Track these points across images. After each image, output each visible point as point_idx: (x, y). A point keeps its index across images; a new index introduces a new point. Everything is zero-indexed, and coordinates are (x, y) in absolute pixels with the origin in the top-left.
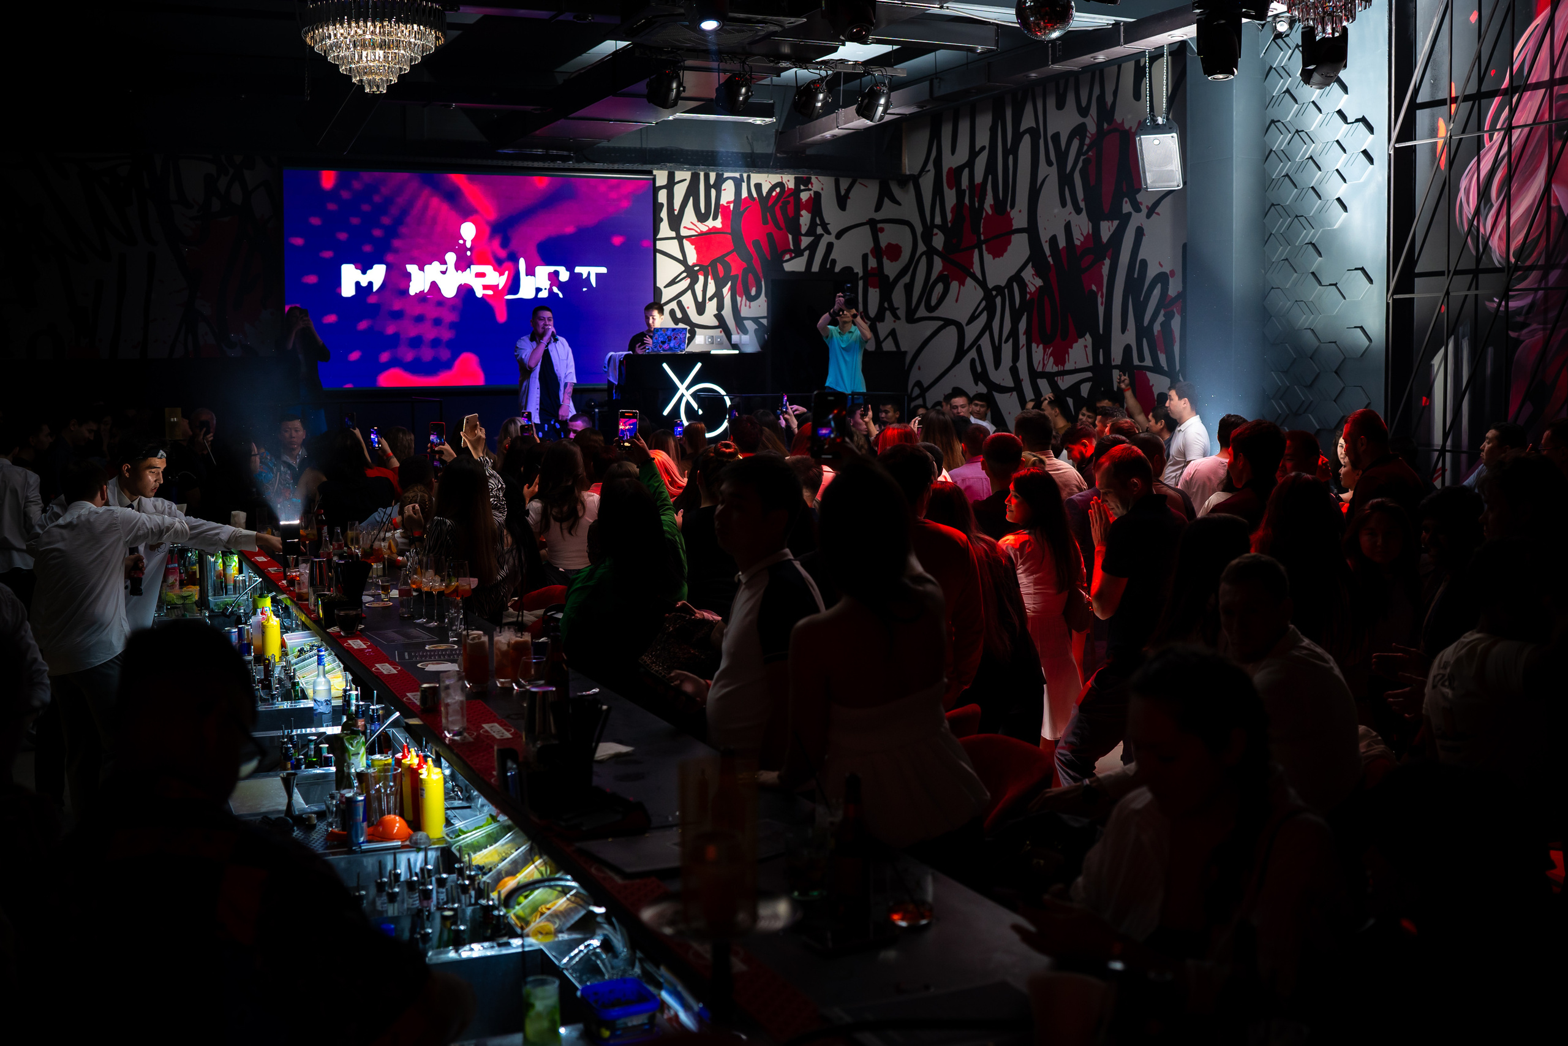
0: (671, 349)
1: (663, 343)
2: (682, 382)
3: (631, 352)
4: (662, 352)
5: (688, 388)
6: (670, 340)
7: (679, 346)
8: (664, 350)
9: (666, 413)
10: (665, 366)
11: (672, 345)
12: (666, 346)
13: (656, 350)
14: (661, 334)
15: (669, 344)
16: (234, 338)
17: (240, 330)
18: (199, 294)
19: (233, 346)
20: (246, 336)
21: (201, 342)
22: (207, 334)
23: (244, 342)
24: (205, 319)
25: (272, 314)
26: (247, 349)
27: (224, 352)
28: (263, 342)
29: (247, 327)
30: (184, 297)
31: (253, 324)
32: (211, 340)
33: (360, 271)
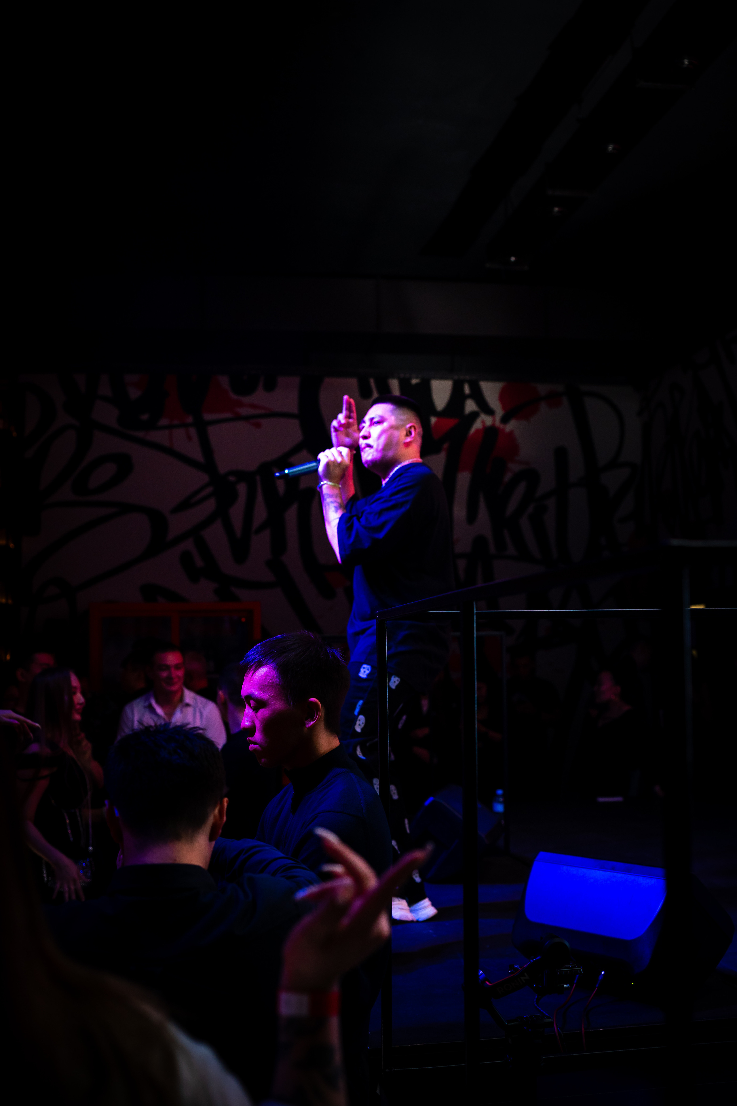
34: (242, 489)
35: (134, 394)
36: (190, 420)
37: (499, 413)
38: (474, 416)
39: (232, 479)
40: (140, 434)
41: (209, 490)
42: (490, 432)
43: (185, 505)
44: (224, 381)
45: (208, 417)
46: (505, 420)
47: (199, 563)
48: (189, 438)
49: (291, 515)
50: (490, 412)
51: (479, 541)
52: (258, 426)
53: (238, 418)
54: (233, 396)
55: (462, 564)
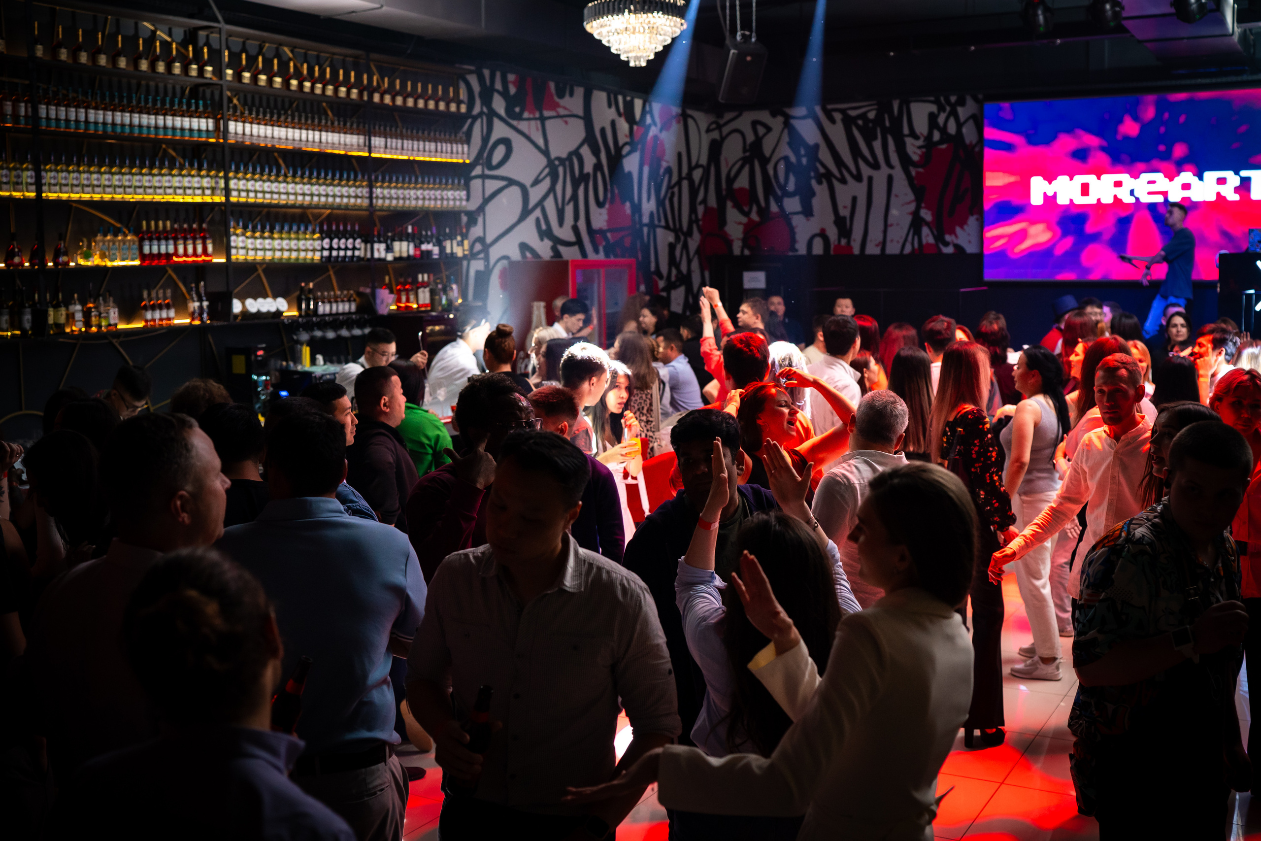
1: (1259, 242)
4: (1258, 251)
13: (1253, 249)
16: (948, 238)
17: (953, 232)
18: (923, 205)
19: (947, 244)
20: (956, 236)
21: (924, 242)
22: (928, 235)
23: (956, 241)
24: (927, 224)
25: (977, 219)
26: (957, 247)
27: (940, 250)
28: (970, 242)
29: (958, 230)
30: (912, 207)
31: (962, 227)
32: (931, 240)
33: (1046, 182)
34: (561, 170)
35: (512, 90)
36: (537, 115)
37: (659, 125)
38: (650, 126)
39: (557, 163)
40: (514, 123)
41: (547, 171)
42: (656, 137)
43: (536, 182)
44: (552, 85)
45: (546, 113)
46: (661, 131)
47: (544, 227)
48: (538, 129)
49: (581, 192)
50: (655, 125)
51: (652, 214)
52: (566, 123)
53: (559, 116)
54: (556, 99)
55: (645, 230)
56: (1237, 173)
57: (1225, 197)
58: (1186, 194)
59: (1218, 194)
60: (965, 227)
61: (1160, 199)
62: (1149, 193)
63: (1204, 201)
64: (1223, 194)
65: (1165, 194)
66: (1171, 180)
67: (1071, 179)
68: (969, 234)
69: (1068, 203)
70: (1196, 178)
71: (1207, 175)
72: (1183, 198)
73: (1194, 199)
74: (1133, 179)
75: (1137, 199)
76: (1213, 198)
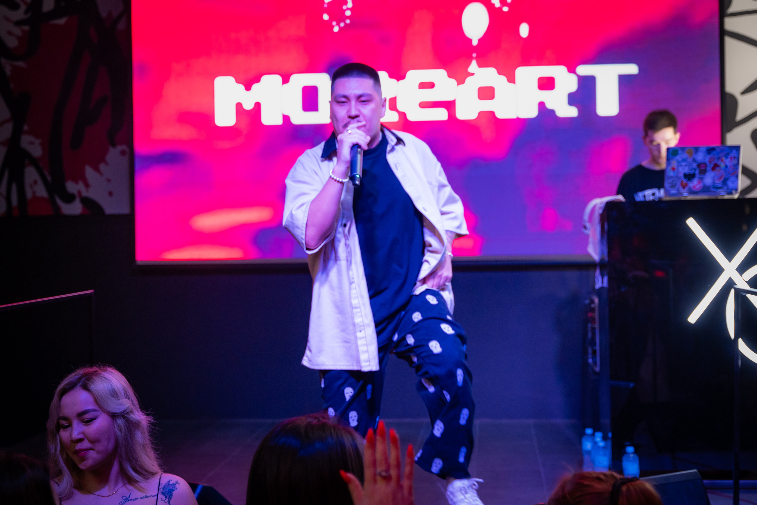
0: (705, 189)
1: (689, 177)
2: (730, 255)
3: (620, 198)
4: (691, 197)
5: (742, 269)
6: (703, 172)
7: (725, 182)
8: (691, 192)
9: (693, 318)
10: (692, 223)
11: (709, 179)
12: (695, 183)
13: (674, 191)
14: (684, 160)
15: (701, 179)
16: (71, 187)
17: (80, 177)
18: (26, 128)
19: (69, 198)
20: (87, 185)
21: (29, 194)
22: (35, 182)
23: (85, 194)
24: (34, 162)
25: (123, 153)
26: (87, 202)
27: (57, 208)
28: (111, 194)
29: (89, 172)
30: (6, 131)
31: (97, 169)
32: (41, 191)
33: (242, 87)
56: (572, 70)
57: (553, 112)
58: (487, 106)
59: (542, 105)
60: (102, 167)
61: (441, 115)
62: (424, 105)
63: (518, 119)
64: (549, 106)
65: (449, 106)
66: (461, 82)
67: (286, 80)
68: (109, 180)
69: (279, 122)
70: (503, 78)
71: (521, 72)
72: (480, 113)
73: (501, 115)
74: (394, 81)
75: (403, 115)
76: (532, 113)
